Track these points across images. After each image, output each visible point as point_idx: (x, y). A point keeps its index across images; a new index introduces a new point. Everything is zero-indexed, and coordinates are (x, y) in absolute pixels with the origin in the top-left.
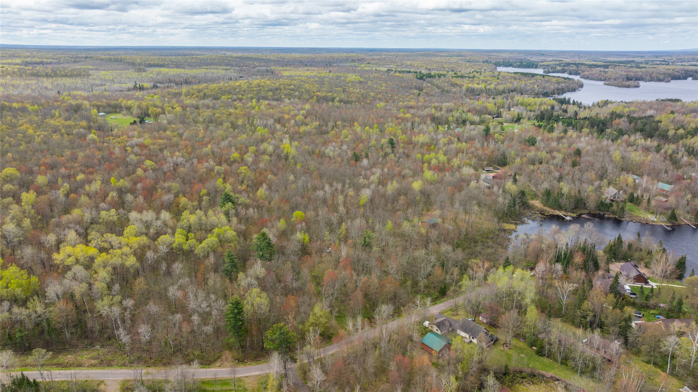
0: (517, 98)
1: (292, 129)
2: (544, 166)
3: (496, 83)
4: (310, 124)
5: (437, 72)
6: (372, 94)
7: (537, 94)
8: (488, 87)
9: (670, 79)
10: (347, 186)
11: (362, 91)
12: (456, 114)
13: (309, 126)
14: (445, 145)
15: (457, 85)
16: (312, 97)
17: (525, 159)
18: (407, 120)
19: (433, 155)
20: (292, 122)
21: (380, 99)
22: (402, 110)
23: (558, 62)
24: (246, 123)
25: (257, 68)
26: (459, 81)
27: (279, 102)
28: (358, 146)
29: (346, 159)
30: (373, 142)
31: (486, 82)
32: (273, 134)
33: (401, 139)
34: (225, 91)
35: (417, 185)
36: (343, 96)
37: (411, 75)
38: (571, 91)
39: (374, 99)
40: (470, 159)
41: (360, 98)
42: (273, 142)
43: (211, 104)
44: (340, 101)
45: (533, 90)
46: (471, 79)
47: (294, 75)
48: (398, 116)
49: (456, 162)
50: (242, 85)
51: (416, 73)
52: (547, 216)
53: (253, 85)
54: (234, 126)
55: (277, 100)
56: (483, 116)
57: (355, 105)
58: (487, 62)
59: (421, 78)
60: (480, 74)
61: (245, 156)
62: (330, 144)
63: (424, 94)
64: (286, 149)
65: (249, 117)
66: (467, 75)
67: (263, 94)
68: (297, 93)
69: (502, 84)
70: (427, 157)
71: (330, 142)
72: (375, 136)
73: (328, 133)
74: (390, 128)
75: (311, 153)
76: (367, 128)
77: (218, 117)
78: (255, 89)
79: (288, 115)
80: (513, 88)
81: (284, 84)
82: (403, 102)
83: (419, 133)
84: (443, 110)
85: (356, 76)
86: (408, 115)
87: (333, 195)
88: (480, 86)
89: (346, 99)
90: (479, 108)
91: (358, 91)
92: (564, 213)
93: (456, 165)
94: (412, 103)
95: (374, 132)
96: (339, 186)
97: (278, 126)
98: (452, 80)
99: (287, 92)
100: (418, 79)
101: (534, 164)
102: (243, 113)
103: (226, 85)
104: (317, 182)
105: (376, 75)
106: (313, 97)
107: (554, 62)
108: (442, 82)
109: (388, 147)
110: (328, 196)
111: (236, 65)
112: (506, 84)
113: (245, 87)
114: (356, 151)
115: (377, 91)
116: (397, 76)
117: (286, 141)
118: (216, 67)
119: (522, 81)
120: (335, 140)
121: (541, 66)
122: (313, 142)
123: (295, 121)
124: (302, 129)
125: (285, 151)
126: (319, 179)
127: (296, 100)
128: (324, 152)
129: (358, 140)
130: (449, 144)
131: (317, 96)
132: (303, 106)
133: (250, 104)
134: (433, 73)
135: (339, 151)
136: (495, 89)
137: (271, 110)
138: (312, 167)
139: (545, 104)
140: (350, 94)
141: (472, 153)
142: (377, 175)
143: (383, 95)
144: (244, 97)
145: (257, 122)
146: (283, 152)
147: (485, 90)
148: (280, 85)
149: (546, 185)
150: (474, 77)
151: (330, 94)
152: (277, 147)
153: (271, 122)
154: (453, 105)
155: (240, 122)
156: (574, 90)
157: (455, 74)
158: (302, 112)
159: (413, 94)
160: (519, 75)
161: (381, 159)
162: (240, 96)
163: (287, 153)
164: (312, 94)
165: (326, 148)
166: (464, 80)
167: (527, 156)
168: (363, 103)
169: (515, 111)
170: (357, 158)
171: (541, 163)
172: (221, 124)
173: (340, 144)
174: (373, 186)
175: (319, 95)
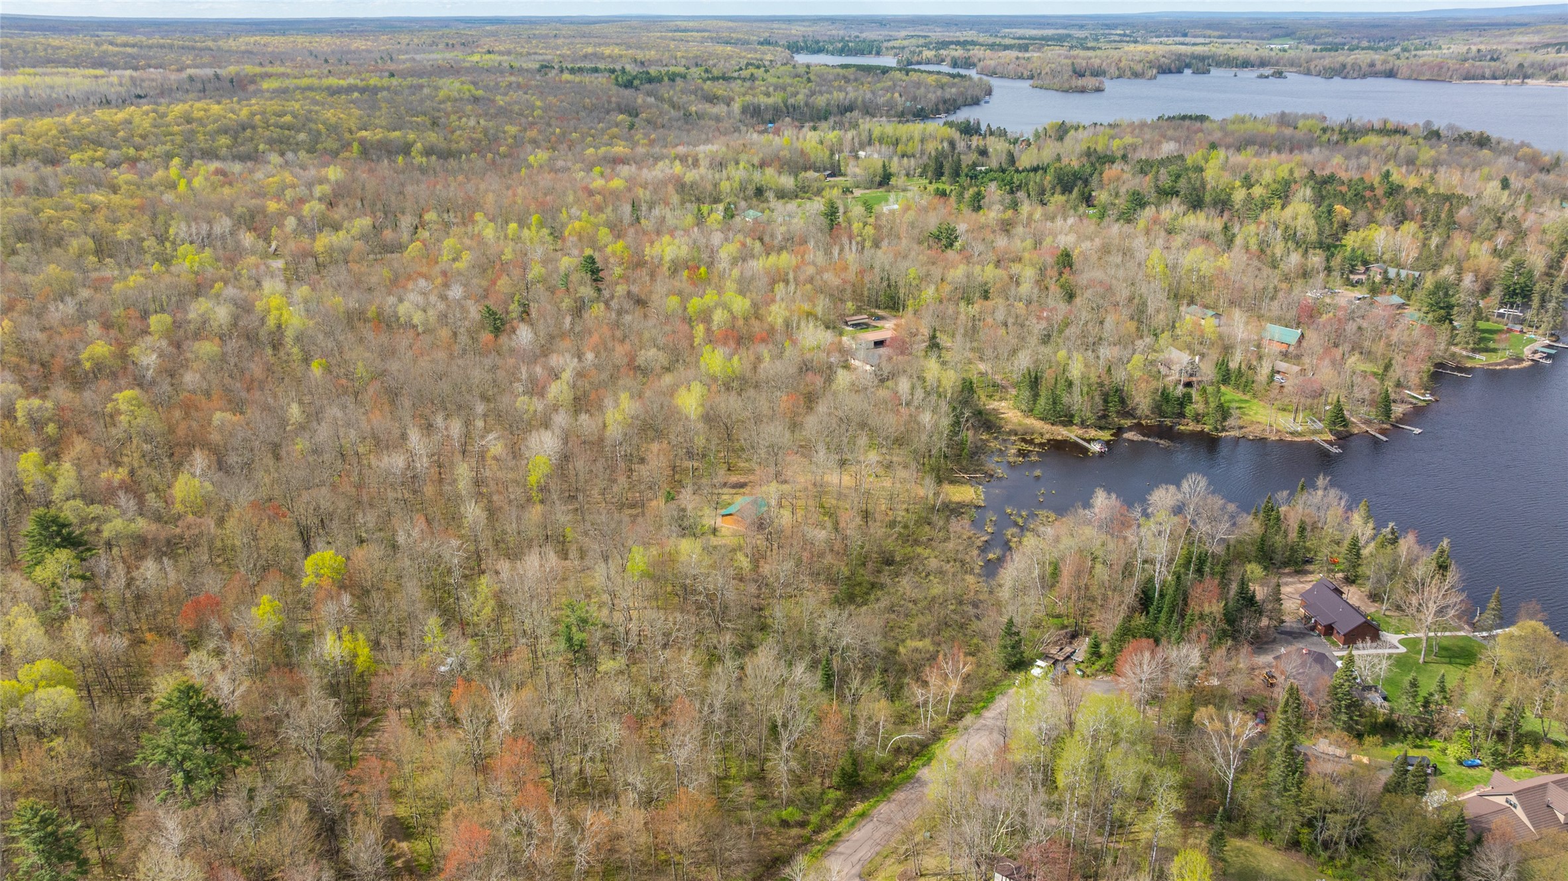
0: (867, 126)
1: (292, 245)
2: (998, 302)
3: (806, 91)
4: (346, 224)
5: (664, 70)
6: (512, 129)
7: (902, 114)
8: (791, 101)
9: (1155, 71)
10: (480, 424)
11: (482, 122)
12: (738, 174)
13: (341, 234)
14: (734, 262)
15: (717, 98)
16: (347, 146)
17: (947, 289)
18: (615, 195)
19: (710, 297)
20: (291, 222)
21: (535, 142)
22: (597, 169)
23: (921, 41)
24: (144, 235)
25: (190, 71)
26: (719, 89)
27: (249, 164)
28: (494, 283)
29: (462, 330)
30: (536, 271)
31: (784, 89)
32: (232, 261)
33: (614, 253)
34: (85, 138)
35: (690, 401)
36: (433, 137)
37: (601, 80)
38: (970, 105)
39: (518, 142)
40: (811, 300)
41: (480, 141)
42: (230, 291)
43: (30, 179)
44: (428, 152)
45: (891, 105)
46: (748, 84)
47: (292, 87)
48: (591, 187)
49: (777, 313)
50: (137, 120)
51: (613, 71)
52: (1041, 445)
53: (169, 118)
54: (103, 248)
55: (242, 158)
56: (803, 175)
57: (469, 160)
58: (769, 43)
59: (628, 85)
60: (767, 71)
61: (134, 350)
62: (410, 286)
63: (644, 124)
64: (275, 313)
65: (154, 213)
66: (736, 74)
67: (201, 141)
68: (302, 136)
69: (821, 93)
70: (695, 304)
71: (409, 278)
72: (540, 251)
73: (399, 248)
74: (577, 224)
75: (354, 319)
76: (513, 226)
77: (51, 220)
78: (176, 128)
79: (279, 201)
80: (847, 103)
81: (263, 113)
82: (597, 148)
83: (658, 233)
84: (702, 162)
85: (463, 83)
86: (617, 183)
87: (441, 465)
88: (770, 101)
89: (443, 145)
90: (788, 156)
91: (472, 123)
92: (1080, 432)
93: (780, 321)
94: (620, 149)
95: (534, 236)
96: (456, 428)
97: (247, 239)
98: (705, 87)
99: (276, 133)
100: (620, 86)
101: (969, 302)
102: (136, 202)
103: (85, 120)
104: (379, 420)
105: (513, 79)
106: (349, 144)
107: (914, 41)
108: (682, 92)
109: (581, 283)
110: (423, 463)
111: (126, 63)
112: (831, 93)
113: (146, 124)
114: (490, 303)
115: (523, 120)
116: (568, 82)
117: (272, 288)
118: (61, 70)
119: (862, 84)
120: (425, 270)
121: (887, 48)
122: (358, 283)
123: (300, 220)
124: (324, 241)
125: (271, 322)
126: (387, 408)
127: (302, 154)
128: (396, 313)
129: (489, 265)
130: (744, 260)
131: (362, 142)
132: (323, 172)
133: (160, 173)
134: (653, 71)
135: (441, 306)
136: (807, 104)
137: (227, 190)
138: (360, 370)
139: (933, 137)
140: (453, 132)
141: (811, 280)
142: (567, 375)
143: (540, 132)
144: (145, 154)
145: (178, 229)
146: (263, 321)
147: (784, 109)
148: (253, 114)
149: (1024, 361)
150: (752, 78)
151: (397, 133)
152: (244, 308)
153: (223, 224)
154: (724, 149)
155: (123, 233)
156: (976, 102)
157: (706, 71)
158: (318, 190)
159: (617, 125)
160: (853, 69)
161: (568, 320)
162: (132, 151)
163: (279, 326)
164: (347, 135)
165: (401, 300)
166: (733, 85)
167: (949, 279)
168: (490, 156)
169: (873, 158)
170: (498, 324)
171: (986, 295)
172: (59, 242)
173: (439, 281)
174: (561, 419)
175: (366, 138)
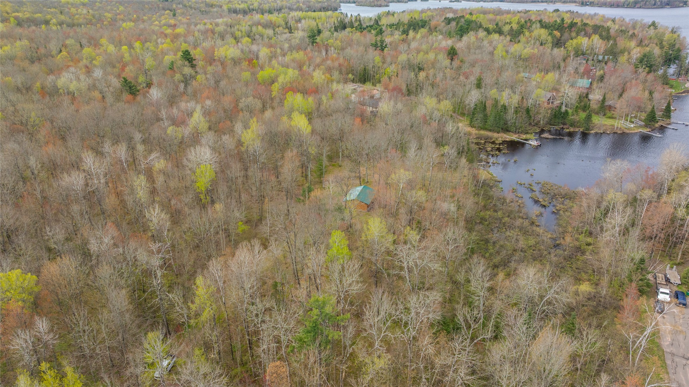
3: (257, 3)
6: (108, 15)
8: (251, 7)
14: (270, 58)
15: (214, 5)
17: (399, 66)
21: (123, 20)
22: (165, 27)
26: (214, 2)
28: (122, 70)
29: (110, 93)
30: (150, 63)
31: (246, 2)
36: (62, 17)
39: (114, 20)
41: (91, 20)
44: (61, 24)
49: (318, 77)
62: (63, 71)
63: (181, 14)
70: (262, 75)
71: (62, 68)
72: (148, 54)
73: (52, 57)
74: (165, 45)
75: (23, 90)
76: (125, 47)
87: (114, 178)
88: (241, 7)
89: (69, 21)
90: (265, 23)
104: (54, 151)
108: (196, 3)
109: (183, 67)
114: (125, 78)
115: (114, 12)
120: (72, 65)
128: (55, 86)
130: (275, 57)
135: (89, 81)
138: (33, 118)
140: (74, 15)
141: (321, 64)
142: (198, 114)
143: (125, 16)
147: (248, 11)
151: (38, 15)
159: (166, 14)
161: (181, 86)
164: (6, 14)
165: (58, 78)
167: (398, 62)
168: (98, 25)
170: (134, 89)
173: (84, 70)
175: (19, 16)
